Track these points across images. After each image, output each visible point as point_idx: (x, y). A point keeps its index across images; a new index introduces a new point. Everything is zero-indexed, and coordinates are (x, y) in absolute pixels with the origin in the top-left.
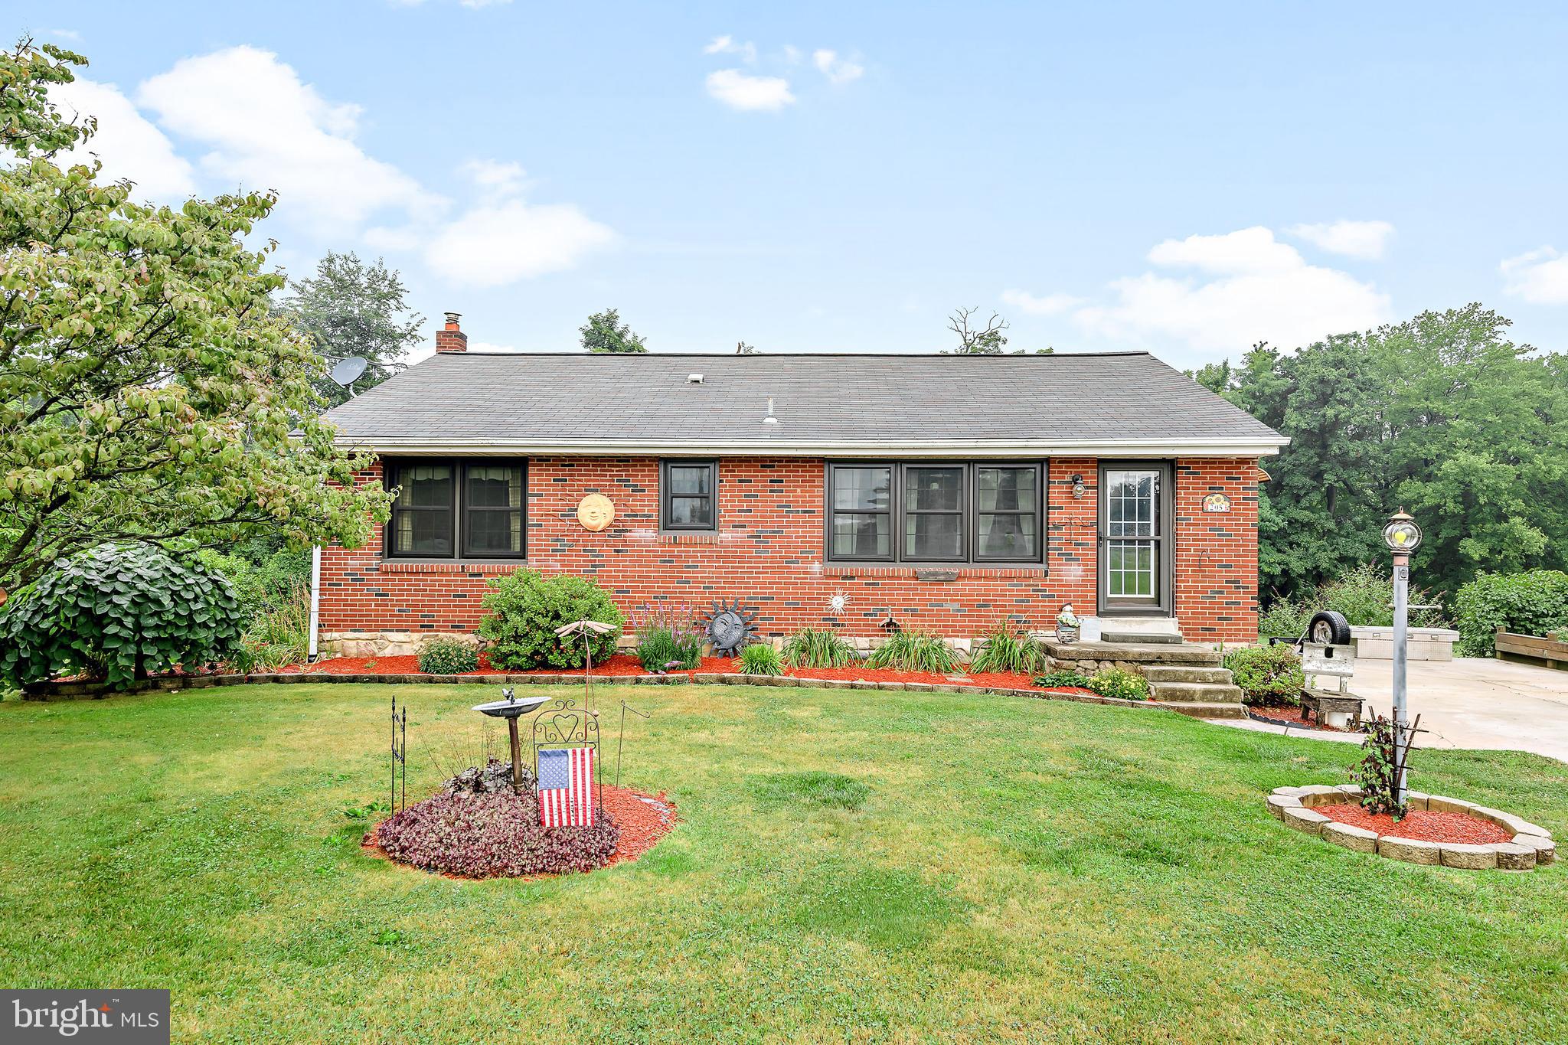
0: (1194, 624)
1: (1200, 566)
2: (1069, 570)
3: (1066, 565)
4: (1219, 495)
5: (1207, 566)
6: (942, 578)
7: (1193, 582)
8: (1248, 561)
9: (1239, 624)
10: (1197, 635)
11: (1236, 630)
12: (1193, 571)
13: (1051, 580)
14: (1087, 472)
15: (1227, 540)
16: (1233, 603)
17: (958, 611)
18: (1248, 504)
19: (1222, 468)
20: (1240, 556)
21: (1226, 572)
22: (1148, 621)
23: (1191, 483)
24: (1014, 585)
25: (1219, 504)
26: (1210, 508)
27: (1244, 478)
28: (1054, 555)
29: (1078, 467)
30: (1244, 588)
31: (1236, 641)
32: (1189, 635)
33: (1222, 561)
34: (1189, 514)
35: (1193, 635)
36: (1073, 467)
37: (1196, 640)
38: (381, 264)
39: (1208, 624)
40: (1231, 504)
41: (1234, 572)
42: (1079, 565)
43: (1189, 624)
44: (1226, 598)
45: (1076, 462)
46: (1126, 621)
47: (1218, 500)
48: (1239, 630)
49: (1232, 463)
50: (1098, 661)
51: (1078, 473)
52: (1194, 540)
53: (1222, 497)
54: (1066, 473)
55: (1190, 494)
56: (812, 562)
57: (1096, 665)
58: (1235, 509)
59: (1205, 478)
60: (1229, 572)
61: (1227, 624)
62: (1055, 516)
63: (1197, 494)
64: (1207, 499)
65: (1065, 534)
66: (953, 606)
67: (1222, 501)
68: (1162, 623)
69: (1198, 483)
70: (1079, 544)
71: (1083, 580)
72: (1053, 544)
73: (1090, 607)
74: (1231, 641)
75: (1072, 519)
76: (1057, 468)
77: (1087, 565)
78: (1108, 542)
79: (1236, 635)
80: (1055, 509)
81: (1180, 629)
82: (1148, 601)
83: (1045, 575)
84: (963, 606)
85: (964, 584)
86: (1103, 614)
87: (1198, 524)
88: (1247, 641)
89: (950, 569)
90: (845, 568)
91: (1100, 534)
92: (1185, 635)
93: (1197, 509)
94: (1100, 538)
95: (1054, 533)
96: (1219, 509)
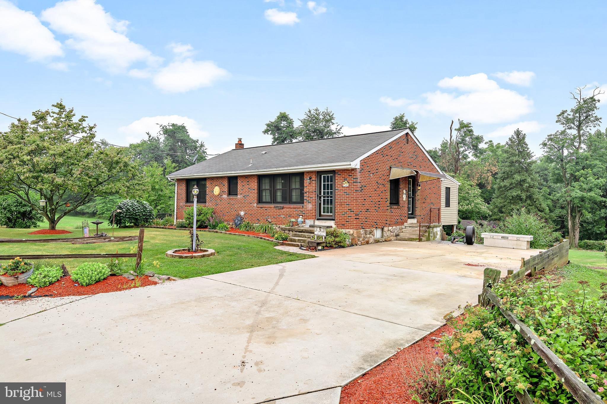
1: (341, 204)
2: (309, 206)
3: (308, 204)
4: (346, 181)
6: (279, 208)
7: (339, 209)
9: (351, 223)
11: (350, 225)
12: (339, 206)
13: (305, 209)
14: (313, 176)
15: (348, 196)
16: (350, 217)
17: (284, 218)
19: (347, 172)
21: (348, 206)
22: (327, 222)
23: (339, 178)
24: (296, 210)
26: (344, 186)
27: (353, 175)
28: (305, 201)
29: (311, 174)
30: (353, 212)
33: (347, 203)
34: (338, 188)
35: (339, 226)
38: (327, 110)
39: (343, 223)
40: (349, 184)
42: (311, 204)
43: (338, 223)
44: (348, 215)
45: (310, 173)
46: (322, 221)
49: (349, 170)
51: (310, 176)
52: (340, 196)
54: (308, 176)
56: (255, 204)
58: (351, 186)
59: (343, 176)
61: (348, 223)
62: (306, 189)
63: (340, 181)
64: (343, 183)
65: (308, 195)
66: (283, 216)
67: (347, 183)
68: (330, 222)
69: (341, 178)
70: (311, 198)
71: (312, 209)
72: (305, 198)
73: (314, 217)
74: (349, 229)
75: (309, 190)
76: (306, 175)
77: (313, 204)
78: (322, 197)
79: (350, 227)
80: (305, 187)
81: (335, 224)
82: (331, 216)
83: (303, 207)
84: (285, 216)
85: (285, 210)
86: (318, 219)
87: (341, 191)
88: (354, 229)
89: (282, 205)
90: (261, 205)
91: (318, 194)
92: (337, 226)
93: (341, 186)
94: (317, 196)
95: (305, 195)
96: (346, 186)
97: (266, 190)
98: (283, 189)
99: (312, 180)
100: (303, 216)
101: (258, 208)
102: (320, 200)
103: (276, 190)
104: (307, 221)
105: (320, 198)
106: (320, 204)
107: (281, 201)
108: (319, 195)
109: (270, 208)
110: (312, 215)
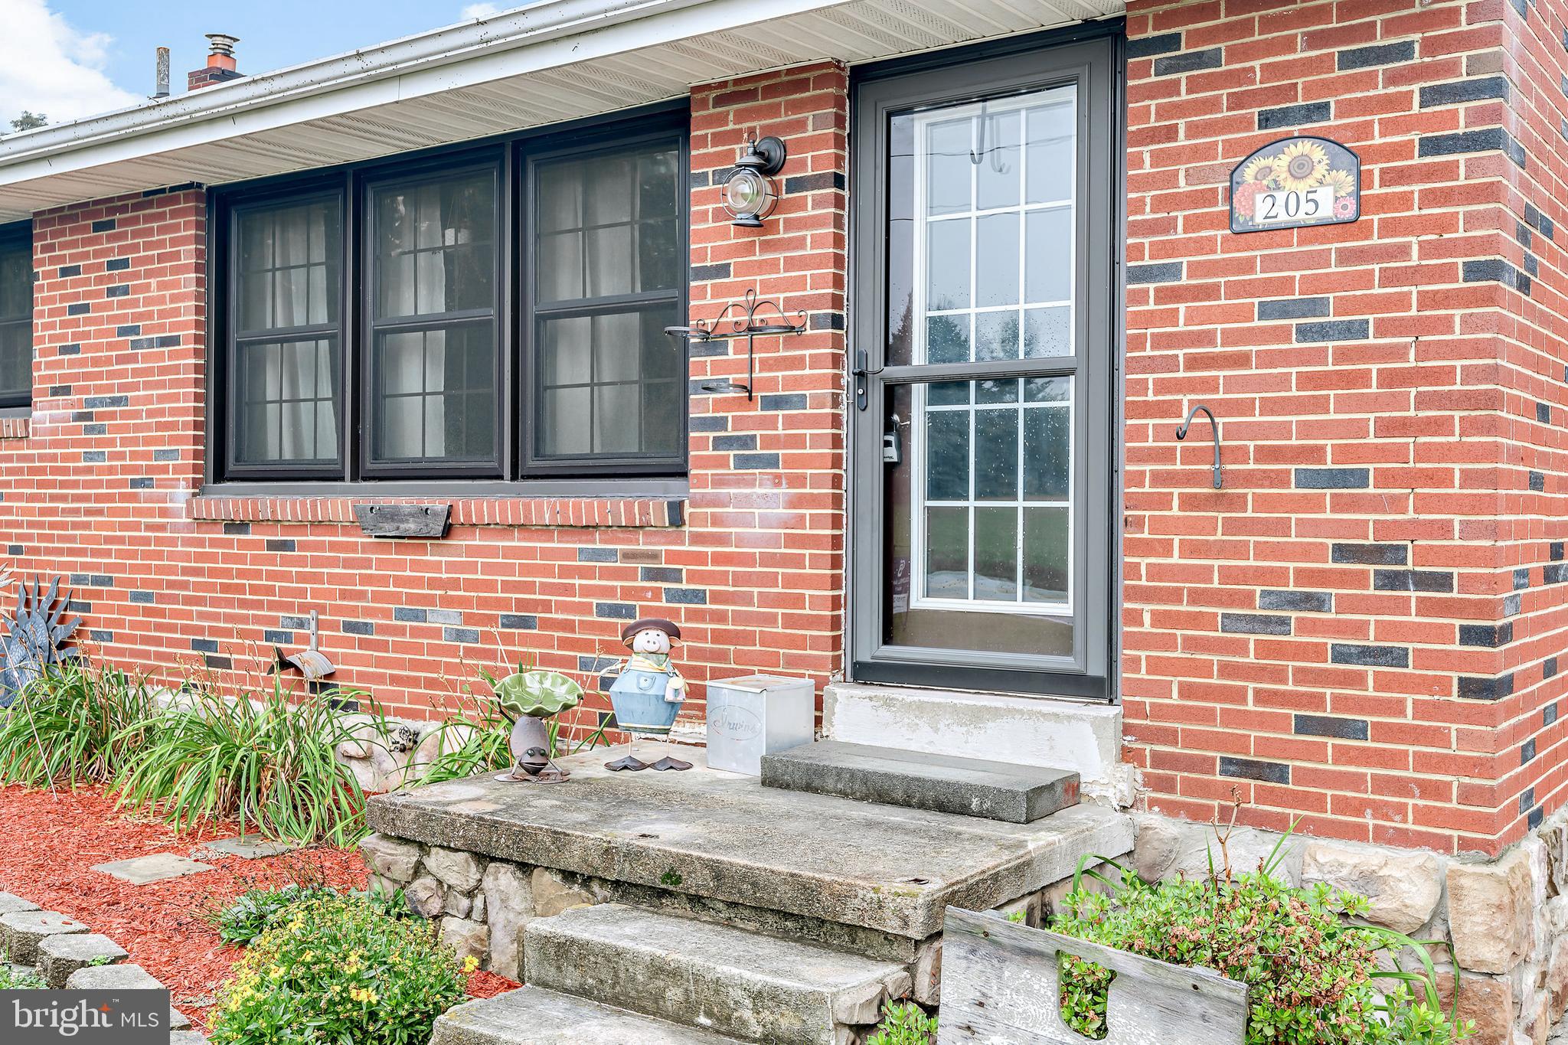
0: (1192, 738)
1: (1218, 480)
2: (747, 500)
3: (739, 482)
4: (1305, 147)
5: (1249, 479)
6: (411, 527)
7: (1191, 549)
8: (1446, 453)
9: (1396, 760)
10: (1205, 789)
11: (1382, 785)
12: (1188, 502)
13: (697, 538)
14: (801, 125)
15: (1342, 355)
16: (1367, 654)
17: (460, 635)
18: (1450, 170)
20: (1403, 427)
21: (1338, 505)
22: (996, 713)
23: (1181, 110)
24: (597, 555)
25: (1302, 187)
26: (1261, 211)
28: (701, 445)
29: (774, 111)
30: (1425, 581)
31: (1382, 836)
32: (1166, 785)
33: (1317, 453)
34: (1171, 249)
35: (1190, 788)
36: (758, 113)
37: (1198, 814)
39: (1254, 742)
40: (1364, 181)
41: (1375, 504)
42: (777, 481)
43: (1170, 737)
44: (1338, 628)
45: (767, 94)
46: (921, 707)
47: (1301, 169)
48: (1401, 787)
50: (483, 859)
51: (770, 134)
52: (1193, 363)
53: (1317, 152)
54: (735, 136)
55: (1176, 156)
56: (173, 484)
57: (474, 873)
58: (1383, 203)
60: (1354, 504)
61: (1341, 755)
62: (705, 305)
63: (1208, 152)
64: (1250, 172)
65: (736, 367)
66: (444, 620)
67: (1320, 170)
68: (1049, 726)
69: (1213, 105)
70: (776, 403)
71: (792, 541)
72: (701, 405)
73: (816, 642)
74: (1358, 833)
75: (753, 308)
76: (709, 121)
77: (797, 481)
78: (919, 393)
79: (1380, 810)
80: (705, 273)
81: (1127, 755)
82: (1061, 636)
83: (677, 520)
84: (469, 619)
85: (471, 551)
86: (865, 673)
87: (1211, 292)
88: (1443, 845)
89: (435, 498)
90: (231, 499)
91: (861, 357)
92: (1152, 782)
93: (1212, 222)
94: (861, 376)
95: (702, 367)
96: (1304, 214)
97: (288, 337)
98: (460, 315)
99: (794, 185)
100: (674, 632)
101: (201, 523)
102: (889, 426)
103: (379, 334)
104: (722, 691)
105: (894, 397)
106: (893, 475)
107: (436, 448)
108: (876, 362)
109: (318, 525)
110: (790, 621)
